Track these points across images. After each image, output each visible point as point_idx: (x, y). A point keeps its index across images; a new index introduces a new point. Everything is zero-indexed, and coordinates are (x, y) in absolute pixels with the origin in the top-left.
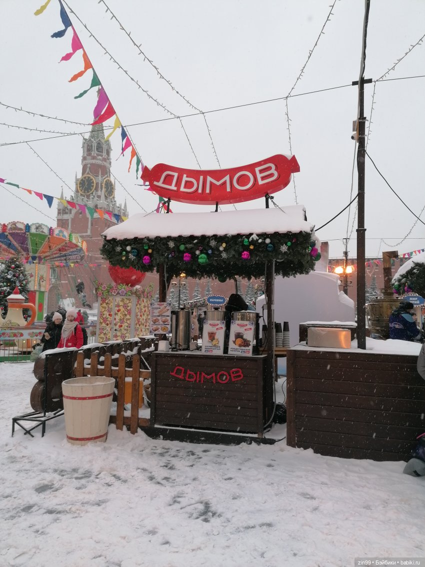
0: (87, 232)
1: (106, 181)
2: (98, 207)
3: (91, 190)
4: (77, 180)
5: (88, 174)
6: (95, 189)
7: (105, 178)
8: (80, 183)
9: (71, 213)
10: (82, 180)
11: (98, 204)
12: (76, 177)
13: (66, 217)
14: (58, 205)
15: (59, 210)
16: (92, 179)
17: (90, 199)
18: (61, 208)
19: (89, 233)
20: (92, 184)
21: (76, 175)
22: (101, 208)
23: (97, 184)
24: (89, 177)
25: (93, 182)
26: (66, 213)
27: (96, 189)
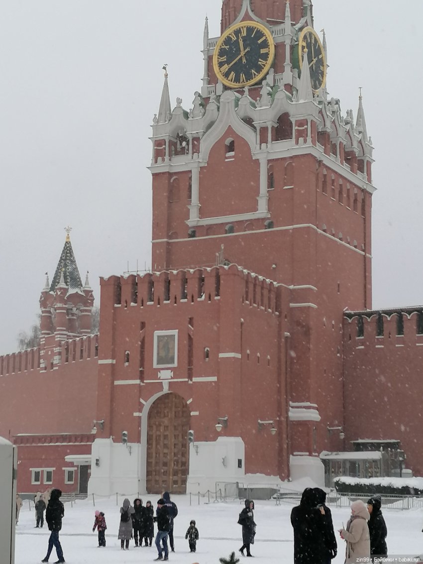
0: (255, 209)
1: (305, 37)
2: (293, 120)
3: (259, 69)
4: (209, 43)
5: (247, 17)
6: (274, 66)
7: (301, 29)
8: (222, 53)
9: (196, 150)
10: (228, 41)
11: (291, 112)
12: (206, 33)
13: (180, 164)
14: (155, 127)
15: (158, 143)
16: (260, 34)
17: (260, 96)
18: (165, 134)
19: (262, 210)
20: (263, 51)
21: (206, 28)
22: (301, 123)
23: (279, 47)
24: (250, 30)
25: (265, 44)
26: (183, 151)
27: (277, 67)
